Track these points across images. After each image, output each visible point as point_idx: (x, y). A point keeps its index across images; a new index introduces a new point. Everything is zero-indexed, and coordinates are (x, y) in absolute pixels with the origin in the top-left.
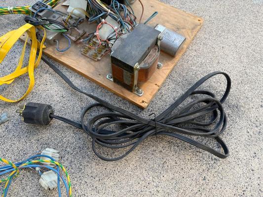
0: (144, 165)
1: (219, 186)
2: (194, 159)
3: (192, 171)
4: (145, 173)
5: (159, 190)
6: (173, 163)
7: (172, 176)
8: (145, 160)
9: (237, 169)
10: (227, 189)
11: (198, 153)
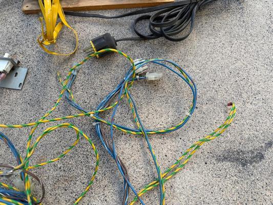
0: (202, 36)
1: (255, 21)
2: (229, 15)
3: (234, 22)
4: (207, 39)
5: (223, 42)
6: (219, 24)
7: (224, 32)
8: (201, 33)
9: (258, 6)
10: (260, 19)
11: (229, 11)
